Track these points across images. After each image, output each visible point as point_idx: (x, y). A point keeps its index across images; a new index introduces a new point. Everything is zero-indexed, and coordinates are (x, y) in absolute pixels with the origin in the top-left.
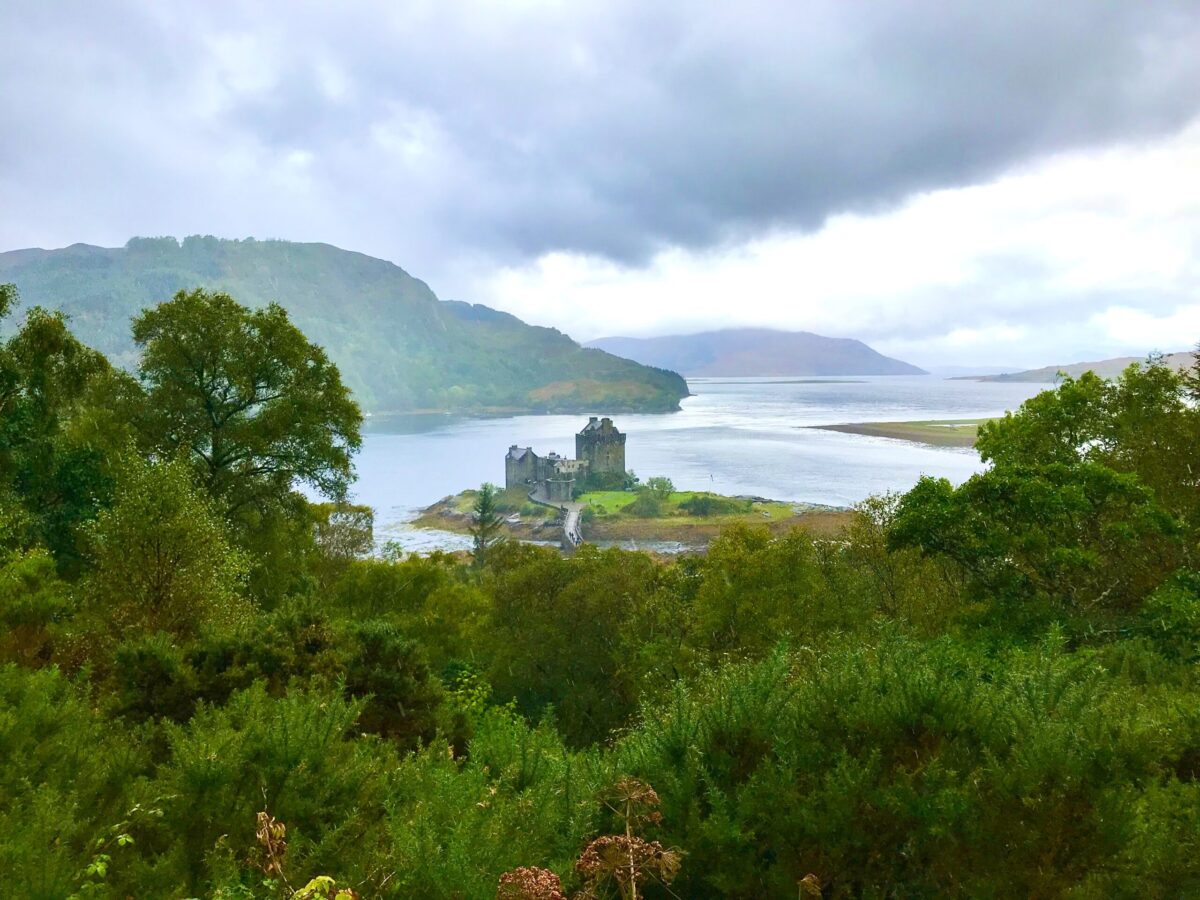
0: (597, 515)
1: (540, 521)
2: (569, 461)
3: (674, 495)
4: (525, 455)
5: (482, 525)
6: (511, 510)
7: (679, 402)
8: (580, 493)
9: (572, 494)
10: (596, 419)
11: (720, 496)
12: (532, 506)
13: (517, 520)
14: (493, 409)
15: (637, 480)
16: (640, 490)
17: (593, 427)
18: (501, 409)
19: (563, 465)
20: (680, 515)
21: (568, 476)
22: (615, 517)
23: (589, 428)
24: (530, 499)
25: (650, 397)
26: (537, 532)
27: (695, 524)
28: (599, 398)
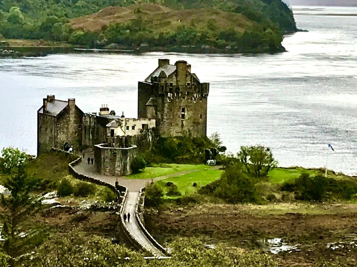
0: (165, 197)
1: (85, 204)
2: (127, 120)
3: (275, 171)
4: (66, 111)
5: (13, 210)
6: (44, 188)
7: (282, 40)
8: (143, 166)
9: (132, 167)
10: (167, 61)
11: (341, 174)
12: (75, 182)
13: (53, 201)
14: (20, 43)
15: (224, 149)
16: (227, 163)
17: (163, 73)
18: (28, 44)
19: (120, 125)
20: (284, 199)
21: (125, 141)
22: (190, 201)
23: (157, 75)
24: (71, 172)
25: (240, 31)
26: (82, 219)
27: (304, 212)
28: (169, 31)
